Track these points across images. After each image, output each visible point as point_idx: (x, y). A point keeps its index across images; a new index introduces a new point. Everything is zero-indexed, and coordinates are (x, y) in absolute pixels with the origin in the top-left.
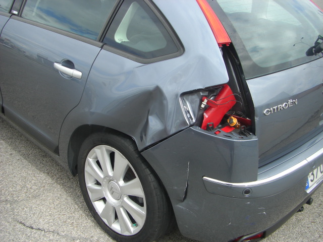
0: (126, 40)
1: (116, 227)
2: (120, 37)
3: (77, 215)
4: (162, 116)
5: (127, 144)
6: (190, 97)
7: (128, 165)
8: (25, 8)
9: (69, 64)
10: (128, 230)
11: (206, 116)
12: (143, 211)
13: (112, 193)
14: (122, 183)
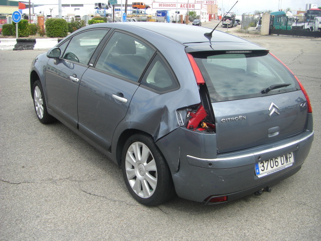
0: (154, 82)
1: (141, 195)
2: (149, 80)
3: (119, 190)
4: (167, 122)
5: (149, 139)
6: (181, 112)
7: (149, 153)
8: (98, 62)
9: (121, 95)
10: (148, 194)
11: (190, 122)
12: (155, 180)
13: (140, 172)
14: (145, 164)
